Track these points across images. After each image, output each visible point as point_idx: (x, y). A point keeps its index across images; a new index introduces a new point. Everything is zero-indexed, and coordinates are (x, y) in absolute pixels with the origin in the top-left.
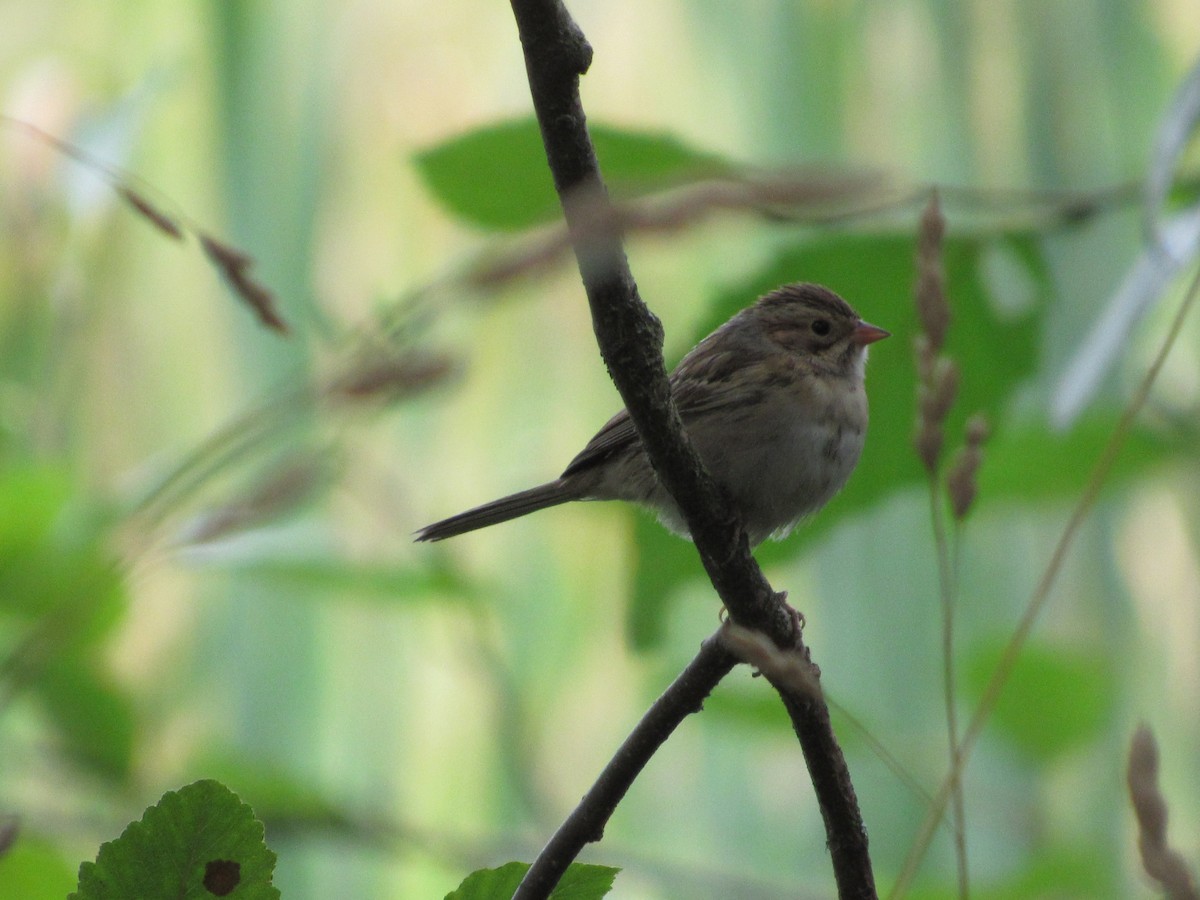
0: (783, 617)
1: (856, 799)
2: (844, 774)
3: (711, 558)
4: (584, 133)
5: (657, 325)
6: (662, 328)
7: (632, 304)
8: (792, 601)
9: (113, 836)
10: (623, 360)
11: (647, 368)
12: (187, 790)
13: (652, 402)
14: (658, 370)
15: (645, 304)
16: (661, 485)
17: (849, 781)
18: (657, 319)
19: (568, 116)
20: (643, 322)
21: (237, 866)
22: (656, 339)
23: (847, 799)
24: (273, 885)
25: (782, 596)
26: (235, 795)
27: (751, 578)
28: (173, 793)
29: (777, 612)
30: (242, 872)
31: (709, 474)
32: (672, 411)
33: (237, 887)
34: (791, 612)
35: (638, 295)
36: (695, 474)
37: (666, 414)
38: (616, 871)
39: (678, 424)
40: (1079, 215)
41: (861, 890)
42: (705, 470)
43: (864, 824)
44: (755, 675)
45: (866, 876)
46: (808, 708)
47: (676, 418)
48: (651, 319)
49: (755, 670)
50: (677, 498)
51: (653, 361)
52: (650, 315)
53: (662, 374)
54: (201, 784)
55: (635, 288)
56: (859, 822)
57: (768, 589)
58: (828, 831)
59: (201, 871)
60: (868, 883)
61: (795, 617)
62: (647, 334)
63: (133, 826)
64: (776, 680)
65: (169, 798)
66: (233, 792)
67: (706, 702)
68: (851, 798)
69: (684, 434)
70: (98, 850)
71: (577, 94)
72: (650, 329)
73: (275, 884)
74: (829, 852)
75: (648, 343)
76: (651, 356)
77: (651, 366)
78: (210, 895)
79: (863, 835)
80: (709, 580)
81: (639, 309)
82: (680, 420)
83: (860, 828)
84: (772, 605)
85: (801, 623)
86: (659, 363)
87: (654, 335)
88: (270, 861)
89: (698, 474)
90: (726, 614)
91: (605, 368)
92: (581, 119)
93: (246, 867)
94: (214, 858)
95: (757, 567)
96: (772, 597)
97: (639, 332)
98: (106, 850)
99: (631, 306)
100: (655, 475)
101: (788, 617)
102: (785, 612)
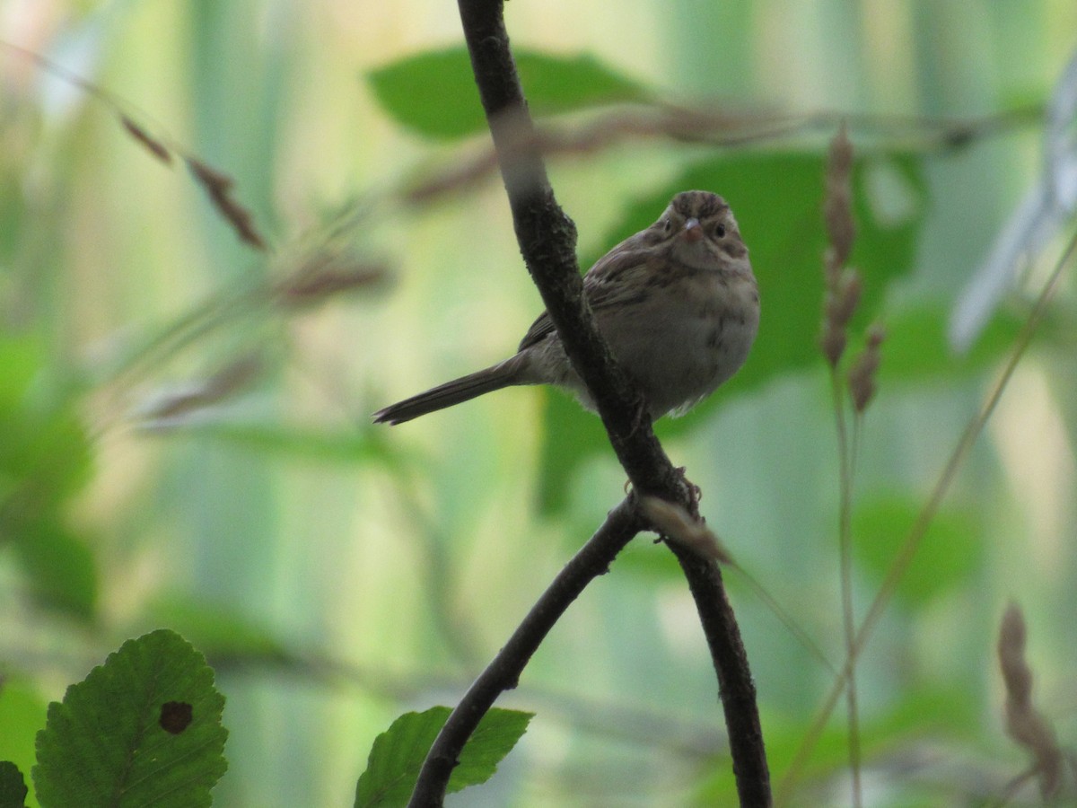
0: (682, 490)
1: (745, 654)
2: (735, 631)
3: (617, 435)
4: (507, 54)
5: (571, 226)
6: (575, 228)
7: (550, 207)
8: (690, 476)
9: (79, 679)
10: (541, 257)
11: (561, 264)
12: (145, 639)
13: (566, 294)
14: (572, 266)
15: (560, 207)
16: (573, 369)
17: (739, 637)
18: (571, 221)
19: (493, 38)
20: (558, 223)
21: (190, 707)
22: (570, 239)
23: (738, 654)
24: (222, 725)
25: (681, 471)
26: (188, 643)
27: (655, 454)
28: (132, 641)
29: (676, 485)
30: (194, 712)
31: (617, 360)
32: (584, 303)
33: (190, 727)
34: (689, 485)
35: (554, 199)
36: (604, 361)
37: (578, 307)
38: (530, 715)
39: (589, 315)
40: (959, 140)
41: (749, 736)
42: (613, 357)
43: (753, 677)
44: (656, 542)
45: (754, 723)
46: (703, 572)
47: (587, 310)
48: (566, 220)
49: (657, 536)
50: (588, 383)
51: (567, 258)
52: (565, 217)
53: (575, 270)
54: (158, 633)
55: (551, 193)
56: (748, 674)
57: (667, 463)
58: (720, 683)
59: (157, 712)
60: (755, 730)
61: (693, 490)
62: (561, 234)
63: (96, 671)
64: (676, 546)
65: (130, 646)
66: (186, 641)
67: (612, 565)
68: (741, 653)
69: (595, 325)
70: (65, 691)
71: (502, 18)
72: (564, 230)
73: (223, 724)
74: (721, 701)
75: (562, 242)
76: (565, 254)
77: (565, 263)
78: (165, 733)
79: (752, 687)
80: (616, 455)
81: (555, 212)
82: (591, 312)
83: (748, 680)
84: (672, 479)
85: (697, 496)
86: (573, 260)
87: (568, 234)
88: (219, 703)
89: (606, 361)
90: (630, 486)
91: (523, 264)
92: (505, 41)
93: (198, 708)
94: (168, 700)
95: (658, 445)
96: (672, 471)
97: (555, 232)
98: (73, 691)
99: (548, 209)
100: (568, 361)
101: (686, 490)
102: (683, 485)
